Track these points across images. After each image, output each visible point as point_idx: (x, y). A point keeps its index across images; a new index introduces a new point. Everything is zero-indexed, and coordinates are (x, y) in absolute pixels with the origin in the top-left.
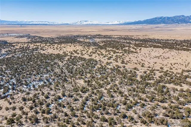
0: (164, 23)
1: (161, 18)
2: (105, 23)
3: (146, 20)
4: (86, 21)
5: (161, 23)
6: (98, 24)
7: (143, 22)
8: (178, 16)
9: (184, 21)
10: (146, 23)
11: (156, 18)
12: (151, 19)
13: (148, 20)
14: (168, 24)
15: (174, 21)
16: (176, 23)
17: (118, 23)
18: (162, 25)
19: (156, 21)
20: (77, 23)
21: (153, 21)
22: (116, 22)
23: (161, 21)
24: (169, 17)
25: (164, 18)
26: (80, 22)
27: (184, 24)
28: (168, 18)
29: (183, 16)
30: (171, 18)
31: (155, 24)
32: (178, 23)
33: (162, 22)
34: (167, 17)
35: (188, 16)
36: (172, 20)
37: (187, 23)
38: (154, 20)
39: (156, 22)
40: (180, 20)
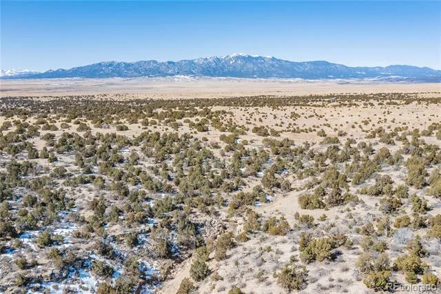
0: (120, 75)
1: (111, 64)
3: (78, 68)
5: (114, 76)
7: (70, 74)
8: (145, 62)
9: (159, 73)
10: (80, 76)
11: (100, 64)
12: (89, 66)
13: (81, 67)
14: (128, 78)
15: (140, 73)
16: (145, 75)
18: (117, 80)
19: (102, 70)
21: (95, 71)
23: (113, 71)
24: (128, 62)
25: (118, 64)
27: (161, 78)
28: (128, 65)
29: (155, 62)
30: (132, 65)
31: (100, 76)
32: (149, 77)
33: (114, 74)
35: (163, 63)
36: (136, 70)
37: (165, 76)
38: (96, 68)
39: (102, 72)
40: (150, 70)
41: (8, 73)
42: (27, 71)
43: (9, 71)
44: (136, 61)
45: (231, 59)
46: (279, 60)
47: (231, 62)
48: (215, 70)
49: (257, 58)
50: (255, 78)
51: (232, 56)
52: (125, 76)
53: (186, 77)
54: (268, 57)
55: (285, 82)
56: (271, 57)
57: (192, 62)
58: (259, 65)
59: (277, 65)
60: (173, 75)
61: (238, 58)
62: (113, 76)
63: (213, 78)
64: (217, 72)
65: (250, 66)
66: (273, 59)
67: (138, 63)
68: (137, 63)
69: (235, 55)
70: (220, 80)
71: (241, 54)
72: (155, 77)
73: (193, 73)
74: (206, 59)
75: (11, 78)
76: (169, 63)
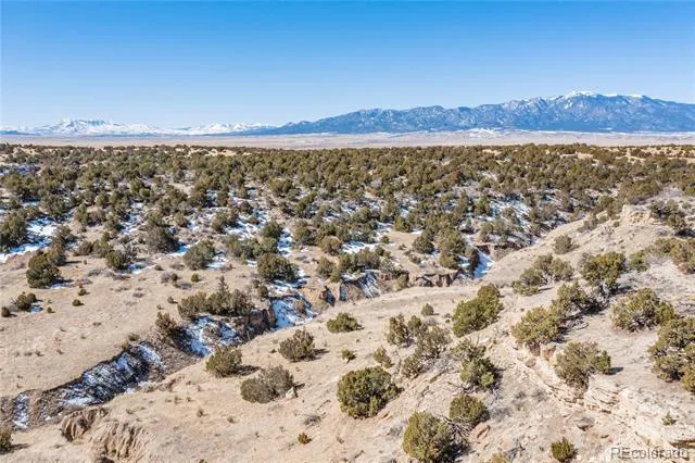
0: (386, 129)
1: (373, 113)
2: (176, 132)
3: (327, 120)
4: (94, 123)
5: (378, 131)
6: (149, 135)
7: (317, 128)
8: (424, 109)
9: (446, 125)
10: (329, 131)
11: (358, 113)
12: (342, 116)
13: (332, 119)
14: (399, 134)
15: (416, 125)
16: (424, 129)
17: (226, 130)
18: (383, 135)
19: (361, 122)
20: (57, 127)
21: (351, 123)
22: (217, 128)
23: (376, 124)
25: (385, 113)
26: (72, 125)
27: (449, 134)
28: (397, 114)
29: (439, 108)
30: (405, 113)
31: (357, 131)
32: (430, 131)
33: (378, 127)
34: (394, 112)
35: (452, 110)
36: (410, 121)
37: (455, 130)
38: (353, 119)
39: (360, 125)
40: (432, 120)
41: (236, 128)
42: (259, 125)
43: (238, 125)
44: (409, 108)
45: (566, 102)
46: (656, 102)
47: (566, 107)
48: (536, 119)
49: (613, 99)
50: (609, 132)
51: (567, 97)
52: (395, 131)
53: (488, 131)
54: (635, 96)
55: (666, 138)
56: (640, 96)
57: (499, 107)
58: (618, 111)
59: (651, 111)
60: (468, 128)
61: (580, 98)
62: (375, 131)
63: (535, 133)
64: (541, 123)
65: (600, 112)
66: (645, 99)
67: (413, 111)
68: (411, 111)
69: (574, 94)
70: (546, 135)
71: (583, 93)
72: (439, 131)
73: (499, 125)
74: (523, 103)
75: (241, 134)
76: (462, 109)
